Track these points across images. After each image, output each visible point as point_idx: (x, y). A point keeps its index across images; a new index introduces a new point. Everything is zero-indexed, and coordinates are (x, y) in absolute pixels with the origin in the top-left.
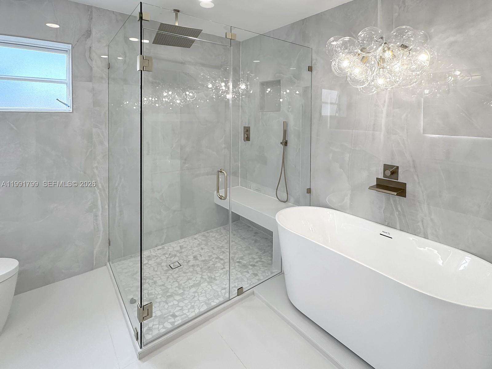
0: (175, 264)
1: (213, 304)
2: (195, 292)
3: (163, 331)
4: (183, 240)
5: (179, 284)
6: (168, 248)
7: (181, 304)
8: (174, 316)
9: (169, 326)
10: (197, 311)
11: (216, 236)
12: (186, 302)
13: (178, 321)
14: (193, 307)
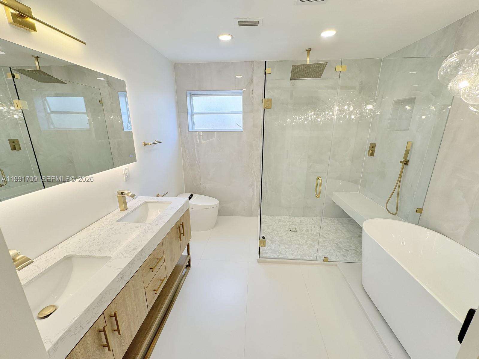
0: (293, 229)
1: (305, 258)
2: (297, 248)
3: (272, 256)
4: (304, 218)
5: (290, 240)
6: (293, 219)
7: (287, 250)
8: (280, 253)
9: (276, 256)
10: (293, 257)
11: (329, 223)
12: (290, 250)
13: (281, 256)
14: (292, 254)
